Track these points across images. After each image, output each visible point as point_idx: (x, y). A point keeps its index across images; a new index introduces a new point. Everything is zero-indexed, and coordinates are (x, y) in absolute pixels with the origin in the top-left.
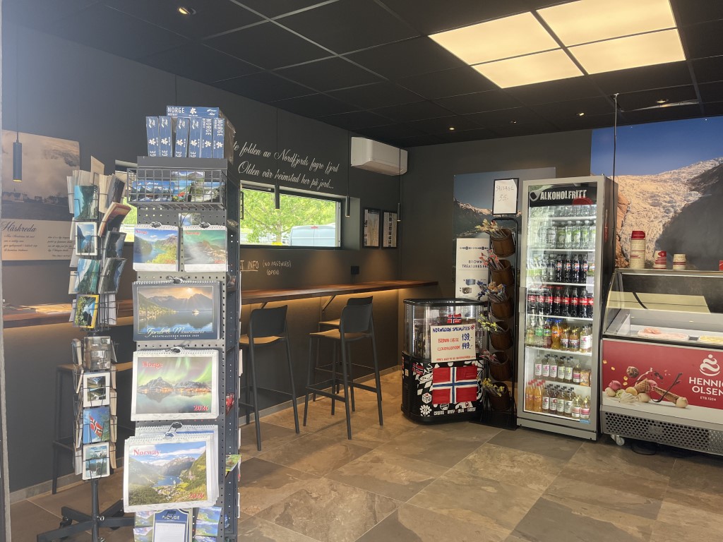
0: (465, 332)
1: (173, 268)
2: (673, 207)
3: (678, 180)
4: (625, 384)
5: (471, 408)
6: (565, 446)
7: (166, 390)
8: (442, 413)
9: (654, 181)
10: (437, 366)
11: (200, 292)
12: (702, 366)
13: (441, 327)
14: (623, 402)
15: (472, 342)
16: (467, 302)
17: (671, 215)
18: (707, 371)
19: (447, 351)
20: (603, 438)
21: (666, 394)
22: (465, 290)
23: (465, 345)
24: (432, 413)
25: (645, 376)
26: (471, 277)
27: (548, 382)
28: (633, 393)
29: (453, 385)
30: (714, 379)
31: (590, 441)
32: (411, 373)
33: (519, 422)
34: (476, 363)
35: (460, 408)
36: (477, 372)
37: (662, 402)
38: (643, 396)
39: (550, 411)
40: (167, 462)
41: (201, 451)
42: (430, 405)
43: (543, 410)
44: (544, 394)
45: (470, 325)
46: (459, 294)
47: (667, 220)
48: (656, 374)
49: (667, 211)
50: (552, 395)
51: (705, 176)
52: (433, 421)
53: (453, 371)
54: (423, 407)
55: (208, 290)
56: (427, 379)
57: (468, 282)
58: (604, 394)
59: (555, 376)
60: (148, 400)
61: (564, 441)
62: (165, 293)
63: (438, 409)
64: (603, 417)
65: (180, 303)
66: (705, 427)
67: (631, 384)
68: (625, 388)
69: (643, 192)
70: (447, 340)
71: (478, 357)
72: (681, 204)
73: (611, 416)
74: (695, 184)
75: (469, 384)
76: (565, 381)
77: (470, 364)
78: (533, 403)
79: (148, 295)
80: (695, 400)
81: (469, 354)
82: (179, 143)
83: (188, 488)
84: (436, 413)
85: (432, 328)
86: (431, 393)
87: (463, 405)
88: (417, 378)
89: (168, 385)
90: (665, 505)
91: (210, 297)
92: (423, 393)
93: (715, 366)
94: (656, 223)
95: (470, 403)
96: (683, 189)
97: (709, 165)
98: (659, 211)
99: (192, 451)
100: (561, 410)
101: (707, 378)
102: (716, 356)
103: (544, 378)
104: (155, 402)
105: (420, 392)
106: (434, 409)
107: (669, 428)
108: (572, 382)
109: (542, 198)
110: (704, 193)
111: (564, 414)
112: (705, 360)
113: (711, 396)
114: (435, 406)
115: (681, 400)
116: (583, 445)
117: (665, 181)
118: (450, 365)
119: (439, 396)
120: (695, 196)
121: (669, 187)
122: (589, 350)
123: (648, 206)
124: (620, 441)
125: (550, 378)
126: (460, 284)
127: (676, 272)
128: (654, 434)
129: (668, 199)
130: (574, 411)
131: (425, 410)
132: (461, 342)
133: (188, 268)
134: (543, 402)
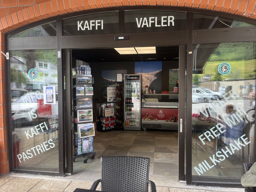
0: (112, 109)
1: (84, 95)
2: (151, 80)
3: (152, 74)
4: (146, 117)
5: (113, 127)
6: (135, 132)
7: (84, 117)
8: (107, 129)
9: (148, 74)
10: (106, 118)
11: (89, 99)
12: (160, 112)
13: (107, 108)
14: (146, 121)
15: (113, 112)
16: (110, 103)
17: (151, 82)
18: (160, 113)
19: (108, 114)
20: (142, 130)
21: (154, 118)
22: (110, 100)
23: (112, 112)
24: (105, 129)
25: (150, 115)
26: (111, 97)
27: (130, 120)
28: (148, 119)
29: (110, 122)
30: (162, 114)
31: (140, 130)
32: (100, 120)
33: (125, 129)
34: (114, 117)
35: (111, 127)
36: (114, 119)
37: (153, 120)
38: (150, 119)
39: (131, 125)
40: (87, 129)
41: (92, 126)
42: (105, 127)
43: (129, 125)
44: (130, 122)
45: (113, 108)
46: (108, 101)
47: (150, 83)
48: (152, 114)
49: (150, 81)
50: (131, 122)
51: (157, 74)
52: (106, 131)
53: (110, 119)
54: (103, 128)
55: (90, 99)
56: (104, 121)
57: (110, 98)
58: (142, 120)
59: (131, 118)
60: (81, 119)
61: (135, 131)
62: (83, 99)
63: (107, 128)
64: (142, 125)
65: (86, 101)
66: (161, 124)
67: (147, 117)
68: (146, 118)
69: (146, 77)
70: (108, 112)
71: (115, 115)
72: (153, 80)
73: (143, 124)
74: (156, 75)
75: (113, 121)
76: (133, 119)
77: (113, 117)
78: (127, 124)
79: (80, 100)
80: (159, 119)
81: (113, 115)
82: (83, 72)
83: (91, 133)
84: (106, 129)
85: (105, 109)
86: (105, 124)
87: (112, 127)
88: (102, 121)
89: (84, 116)
90: (156, 137)
91: (91, 100)
92: (103, 124)
93: (162, 112)
94: (148, 83)
95: (113, 126)
96: (153, 76)
97: (158, 71)
98: (149, 81)
99: (91, 127)
100: (133, 125)
101: (161, 114)
102: (162, 110)
103: (129, 119)
104: (82, 119)
105: (102, 124)
106: (106, 128)
107: (154, 125)
108: (135, 119)
109: (128, 78)
110: (157, 77)
111: (134, 126)
112: (160, 111)
113: (161, 118)
114: (106, 127)
115: (156, 119)
116: (139, 131)
117: (150, 74)
118: (109, 117)
119: (107, 125)
120: (156, 78)
121: (151, 76)
122: (139, 111)
123: (147, 80)
124: (145, 130)
125: (130, 119)
126: (108, 98)
127: (154, 94)
128: (151, 127)
129: (151, 78)
130: (136, 125)
131: (104, 129)
132: (111, 112)
133: (86, 95)
134: (129, 124)
